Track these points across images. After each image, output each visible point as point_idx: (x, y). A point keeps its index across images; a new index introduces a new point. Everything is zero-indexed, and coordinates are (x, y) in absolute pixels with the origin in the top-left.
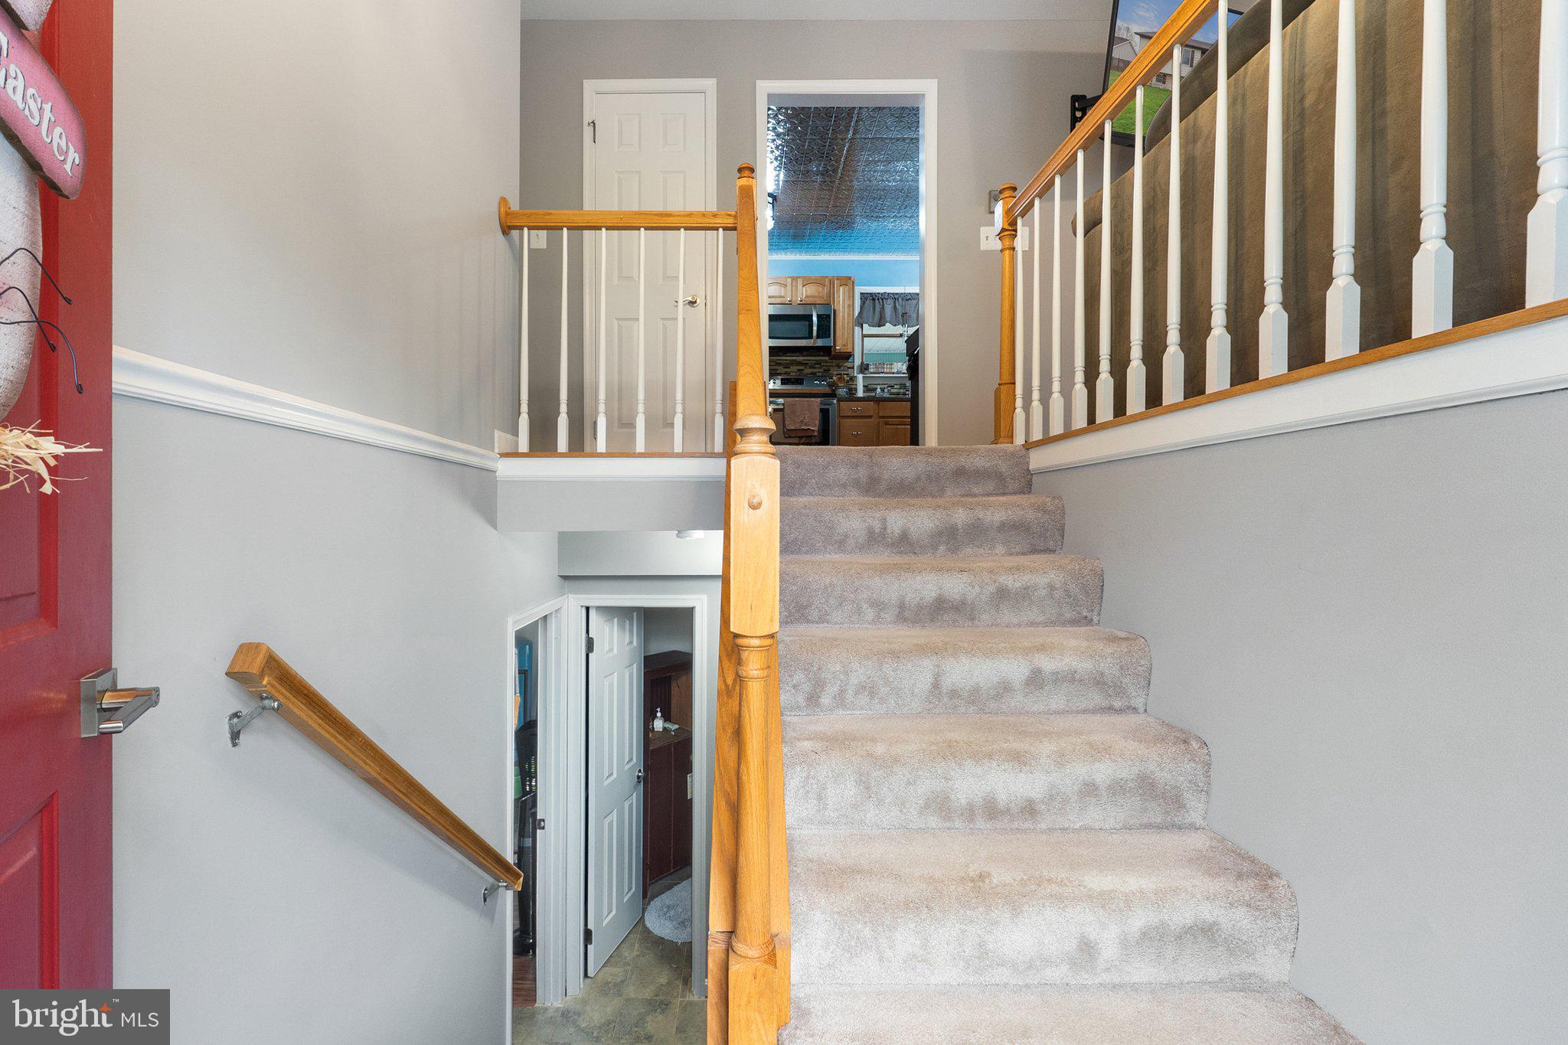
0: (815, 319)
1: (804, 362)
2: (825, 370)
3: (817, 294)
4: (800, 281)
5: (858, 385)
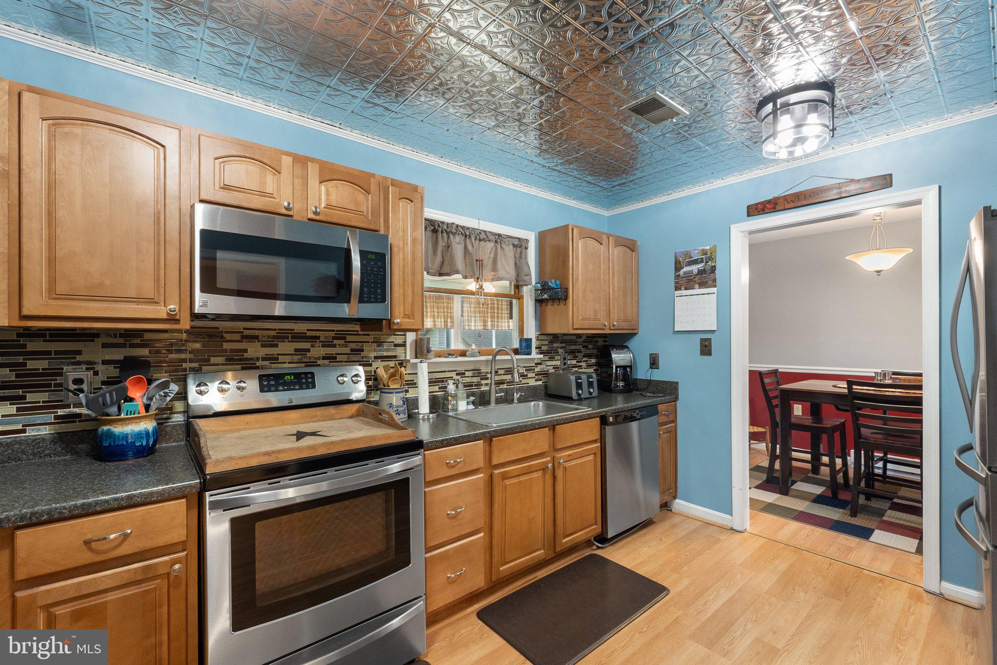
0: (356, 261)
1: (309, 334)
2: (352, 350)
3: (352, 207)
4: (313, 171)
5: (420, 374)
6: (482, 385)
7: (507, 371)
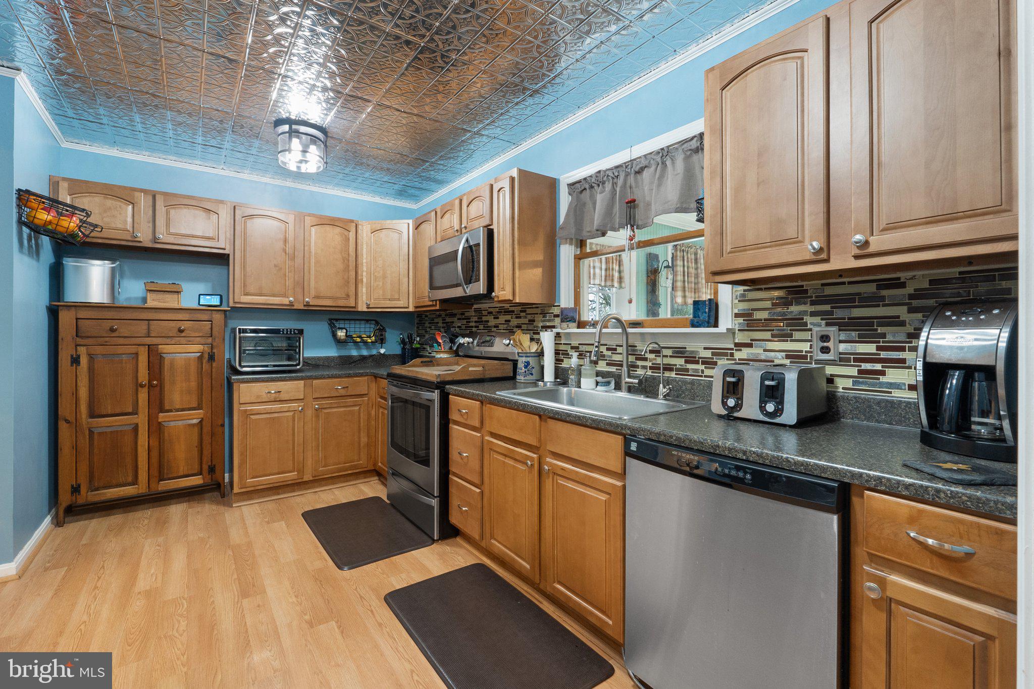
0: (460, 254)
3: (478, 214)
4: (465, 200)
6: (637, 367)
7: (678, 352)
